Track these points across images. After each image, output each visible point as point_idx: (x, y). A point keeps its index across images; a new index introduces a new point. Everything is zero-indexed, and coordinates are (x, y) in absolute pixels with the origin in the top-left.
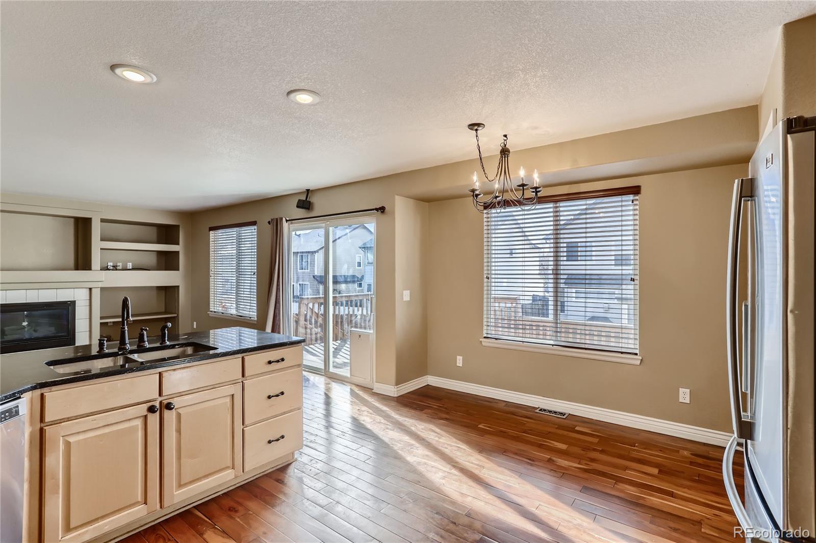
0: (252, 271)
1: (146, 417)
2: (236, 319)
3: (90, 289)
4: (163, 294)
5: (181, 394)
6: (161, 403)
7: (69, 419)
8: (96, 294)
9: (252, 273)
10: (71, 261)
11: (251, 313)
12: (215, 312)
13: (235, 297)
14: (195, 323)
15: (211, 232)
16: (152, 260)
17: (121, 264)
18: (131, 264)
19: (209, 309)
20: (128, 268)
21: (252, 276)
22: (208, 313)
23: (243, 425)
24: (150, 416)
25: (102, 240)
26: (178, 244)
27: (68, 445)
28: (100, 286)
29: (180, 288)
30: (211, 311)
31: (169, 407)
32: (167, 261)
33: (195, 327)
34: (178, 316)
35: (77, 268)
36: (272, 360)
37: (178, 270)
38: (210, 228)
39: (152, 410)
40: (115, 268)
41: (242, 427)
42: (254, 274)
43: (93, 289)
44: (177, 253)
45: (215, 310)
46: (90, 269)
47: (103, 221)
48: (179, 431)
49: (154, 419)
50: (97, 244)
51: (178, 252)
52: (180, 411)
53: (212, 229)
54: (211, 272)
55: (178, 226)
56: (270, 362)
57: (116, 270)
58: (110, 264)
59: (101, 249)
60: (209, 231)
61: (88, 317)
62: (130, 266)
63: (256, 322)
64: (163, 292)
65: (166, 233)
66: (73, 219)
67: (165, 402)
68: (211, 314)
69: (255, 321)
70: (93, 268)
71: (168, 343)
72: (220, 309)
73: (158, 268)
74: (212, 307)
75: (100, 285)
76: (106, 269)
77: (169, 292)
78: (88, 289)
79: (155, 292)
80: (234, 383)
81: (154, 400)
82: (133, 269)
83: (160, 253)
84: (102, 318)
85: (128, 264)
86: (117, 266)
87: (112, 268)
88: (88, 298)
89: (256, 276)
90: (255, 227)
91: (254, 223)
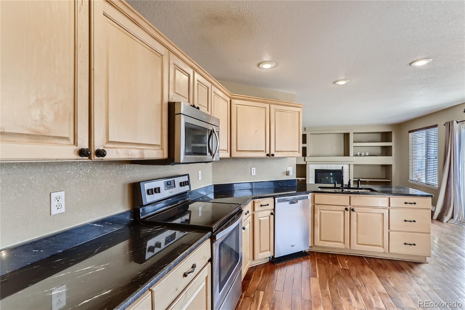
0: (435, 156)
1: (344, 211)
2: (425, 186)
3: (349, 165)
5: (358, 206)
6: (350, 208)
7: (321, 204)
8: (352, 166)
9: (435, 158)
10: (342, 153)
11: (433, 182)
12: (412, 180)
13: (425, 172)
15: (410, 134)
16: (379, 151)
17: (363, 153)
18: (368, 153)
19: (409, 178)
20: (367, 155)
21: (435, 160)
22: (408, 181)
23: (389, 229)
24: (346, 211)
25: (354, 142)
26: (391, 142)
27: (320, 213)
29: (393, 165)
30: (410, 180)
31: (353, 210)
32: (386, 151)
34: (391, 181)
35: (345, 156)
36: (407, 202)
37: (392, 156)
38: (409, 131)
39: (346, 209)
40: (361, 155)
41: (388, 230)
42: (436, 158)
45: (413, 180)
46: (349, 156)
47: (354, 133)
48: (357, 221)
49: (347, 213)
50: (352, 144)
51: (392, 146)
52: (358, 213)
53: (410, 132)
54: (410, 157)
55: (392, 132)
56: (406, 203)
57: (361, 156)
58: (359, 153)
59: (354, 146)
61: (349, 177)
62: (367, 154)
64: (385, 168)
65: (386, 136)
66: (343, 134)
67: (352, 208)
68: (410, 182)
69: (436, 188)
70: (350, 155)
71: (360, 187)
72: (416, 179)
73: (382, 155)
74: (411, 178)
75: (353, 163)
76: (357, 155)
77: (387, 168)
79: (380, 168)
80: (384, 208)
81: (348, 206)
82: (369, 156)
83: (383, 147)
84: (354, 178)
85: (367, 153)
86: (361, 154)
87: (359, 155)
88: (349, 169)
89: (437, 160)
90: (437, 128)
91: (436, 126)
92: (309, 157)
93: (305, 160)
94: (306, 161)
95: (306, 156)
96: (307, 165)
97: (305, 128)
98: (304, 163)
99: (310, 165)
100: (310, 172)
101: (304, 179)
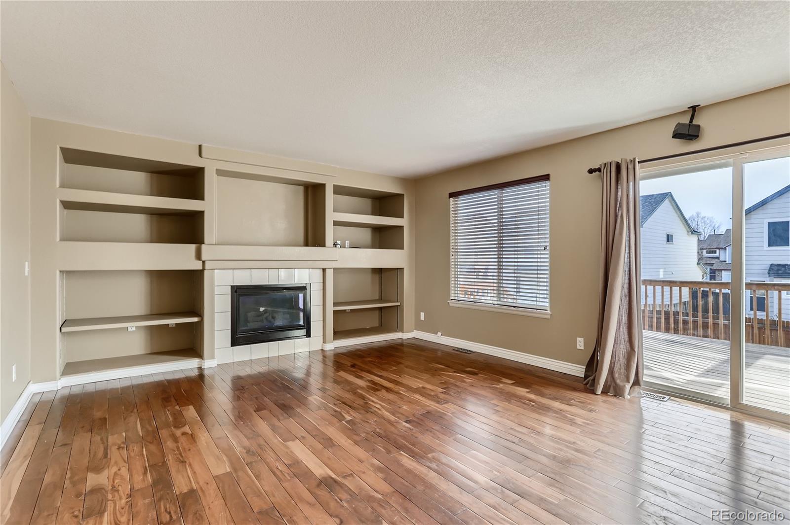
0: (541, 245)
3: (324, 270)
4: (377, 277)
8: (330, 274)
9: (540, 248)
10: (301, 238)
11: (537, 303)
12: (458, 301)
14: (422, 314)
15: (452, 199)
16: (367, 237)
17: (340, 242)
18: (348, 242)
19: (449, 296)
21: (540, 252)
22: (447, 301)
25: (335, 211)
26: (403, 217)
28: (334, 267)
29: (405, 270)
30: (454, 300)
32: (381, 239)
33: (422, 318)
34: (402, 305)
35: (308, 245)
37: (403, 249)
38: (450, 194)
42: (545, 248)
43: (327, 270)
44: (401, 228)
46: (323, 245)
50: (330, 216)
51: (403, 226)
53: (452, 195)
54: (452, 250)
55: (401, 196)
59: (335, 222)
60: (450, 198)
61: (322, 303)
63: (549, 317)
64: (380, 276)
66: (302, 188)
68: (451, 303)
69: (546, 314)
70: (327, 245)
73: (374, 247)
74: (453, 295)
75: (332, 265)
77: (384, 276)
78: (321, 270)
82: (351, 248)
83: (374, 230)
84: (335, 304)
88: (322, 281)
89: (548, 252)
90: (548, 183)
91: (546, 178)
92: (213, 245)
93: (198, 256)
94: (203, 259)
95: (204, 243)
96: (206, 272)
97: (200, 146)
98: (197, 266)
99: (216, 270)
100: (216, 298)
101: (195, 319)
